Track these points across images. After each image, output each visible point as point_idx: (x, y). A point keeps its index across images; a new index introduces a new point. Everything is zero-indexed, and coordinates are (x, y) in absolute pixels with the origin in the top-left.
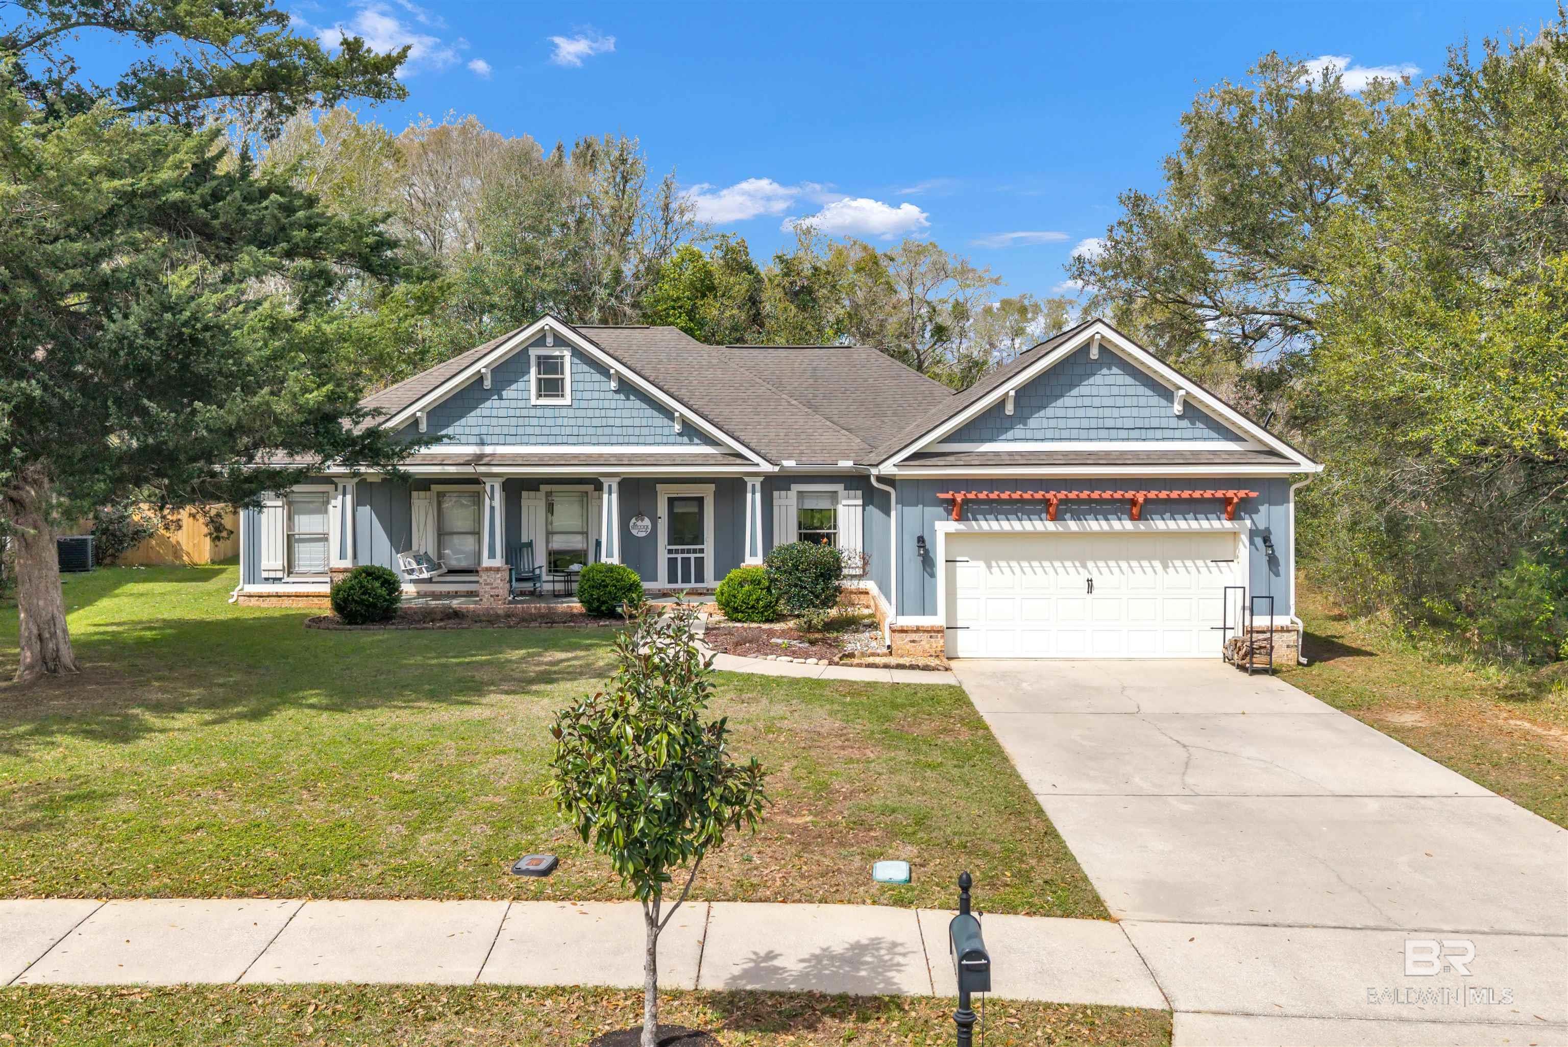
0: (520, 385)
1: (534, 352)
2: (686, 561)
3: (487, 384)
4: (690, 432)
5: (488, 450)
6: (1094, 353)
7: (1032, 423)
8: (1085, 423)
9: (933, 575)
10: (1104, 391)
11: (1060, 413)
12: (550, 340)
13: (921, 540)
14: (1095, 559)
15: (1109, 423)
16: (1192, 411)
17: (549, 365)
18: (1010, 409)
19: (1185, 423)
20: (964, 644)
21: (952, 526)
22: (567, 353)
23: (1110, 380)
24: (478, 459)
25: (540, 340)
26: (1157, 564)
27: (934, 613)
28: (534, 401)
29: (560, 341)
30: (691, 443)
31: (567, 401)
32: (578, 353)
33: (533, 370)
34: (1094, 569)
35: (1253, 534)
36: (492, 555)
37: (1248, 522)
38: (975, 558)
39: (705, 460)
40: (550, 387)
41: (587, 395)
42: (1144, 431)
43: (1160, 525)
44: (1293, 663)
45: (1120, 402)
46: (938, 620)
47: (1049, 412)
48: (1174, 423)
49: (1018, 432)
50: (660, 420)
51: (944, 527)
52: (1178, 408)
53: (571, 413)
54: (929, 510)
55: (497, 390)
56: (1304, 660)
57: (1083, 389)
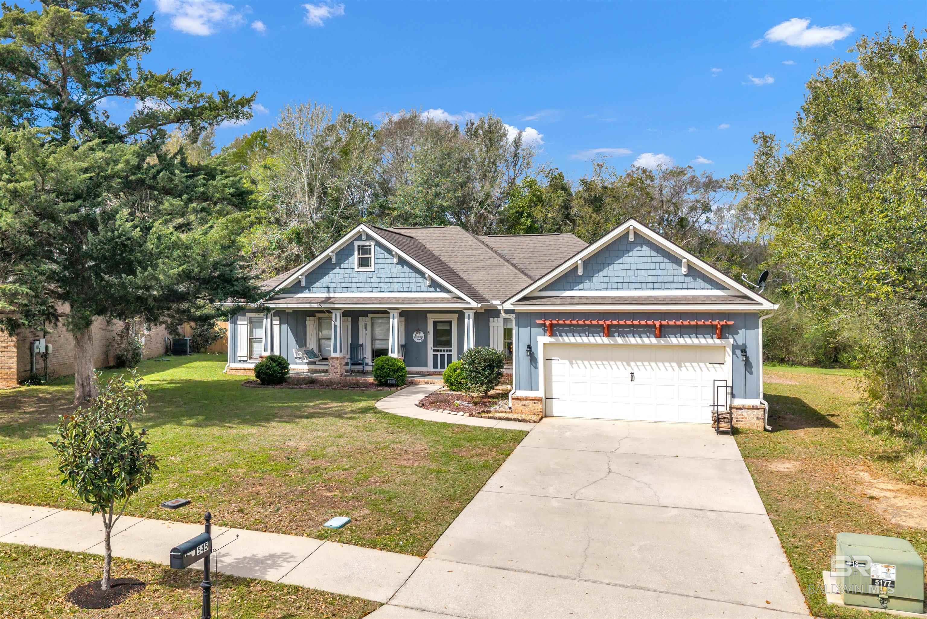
0: (349, 261)
1: (356, 244)
2: (442, 356)
3: (334, 261)
4: (435, 285)
5: (332, 295)
6: (631, 238)
7: (594, 279)
8: (626, 280)
9: (536, 368)
10: (638, 260)
11: (611, 273)
12: (364, 237)
13: (529, 347)
14: (635, 361)
15: (641, 279)
16: (693, 272)
17: (364, 250)
18: (580, 272)
19: (689, 279)
20: (557, 408)
21: (548, 339)
22: (372, 244)
23: (642, 253)
24: (327, 300)
25: (359, 238)
26: (674, 364)
27: (537, 389)
28: (356, 269)
29: (369, 238)
30: (436, 291)
31: (372, 269)
32: (378, 243)
33: (356, 253)
34: (635, 367)
35: (734, 348)
36: (335, 351)
37: (731, 340)
38: (563, 358)
39: (442, 300)
40: (364, 262)
41: (382, 266)
42: (664, 284)
43: (674, 340)
44: (761, 429)
45: (648, 266)
46: (540, 394)
47: (604, 273)
48: (682, 279)
49: (586, 284)
50: (419, 279)
51: (543, 340)
52: (684, 270)
53: (374, 275)
54: (534, 330)
55: (338, 264)
56: (769, 428)
57: (625, 259)
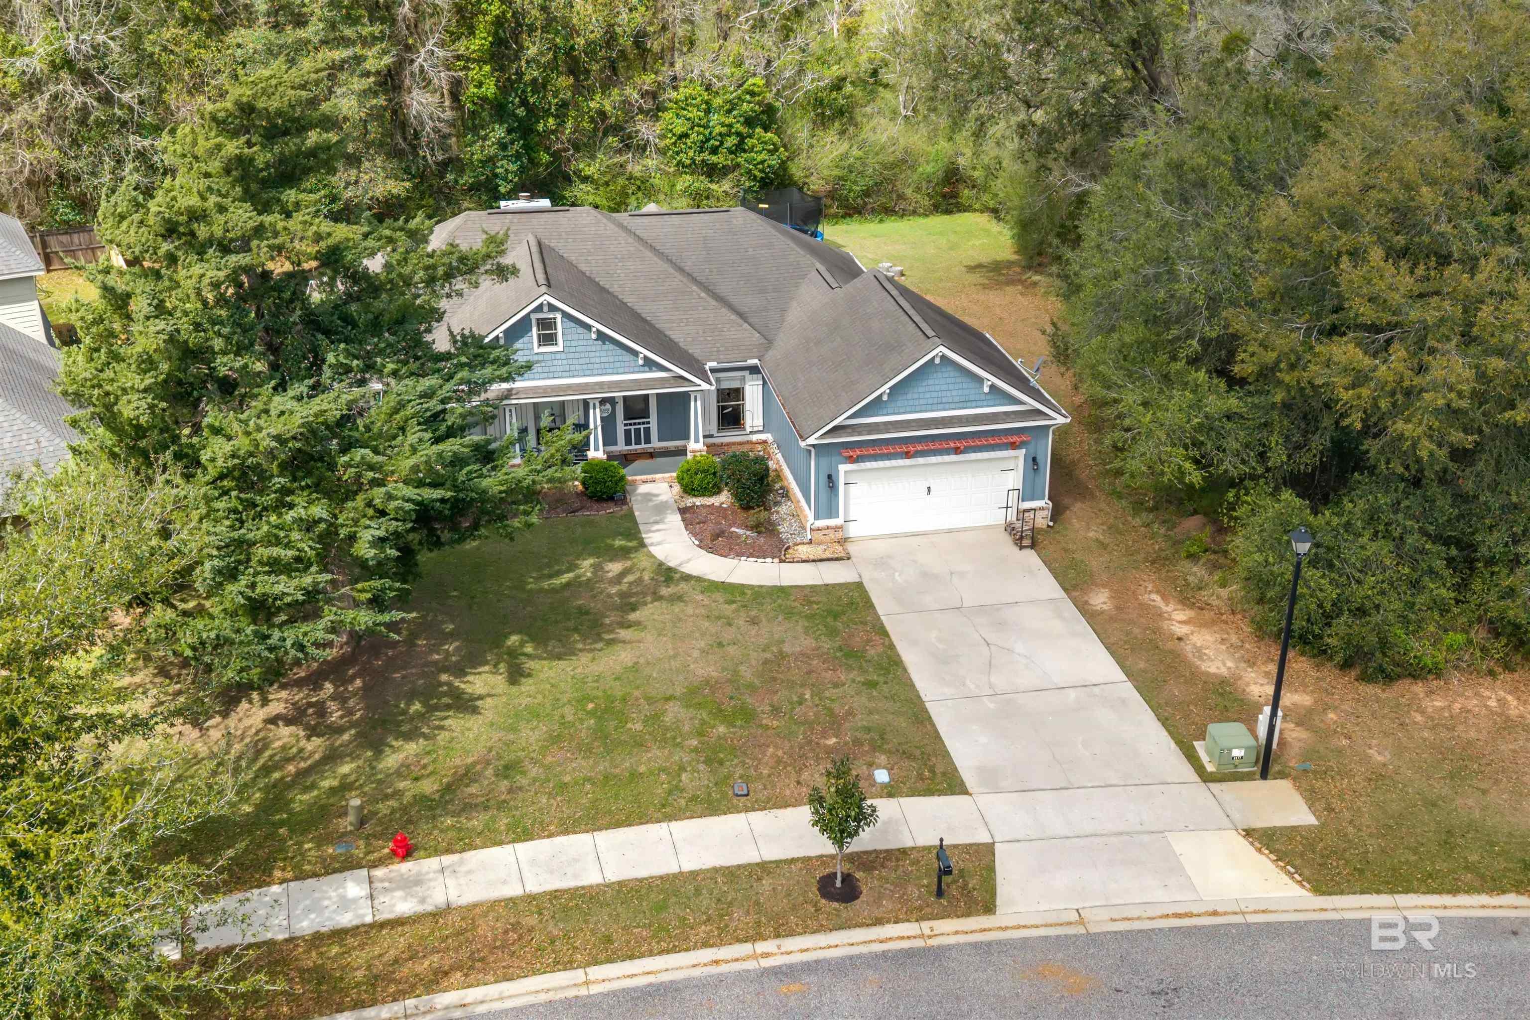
0: (525, 339)
1: (534, 317)
2: (638, 431)
3: (502, 341)
4: (649, 364)
6: (937, 361)
7: (899, 404)
8: (930, 401)
9: (837, 495)
10: (941, 381)
11: (916, 396)
12: (546, 309)
13: (830, 477)
14: (933, 477)
15: (945, 400)
16: (993, 390)
17: (546, 325)
18: (885, 398)
19: (989, 397)
20: (854, 531)
21: (850, 467)
22: (559, 316)
23: (944, 375)
25: (539, 308)
26: (970, 477)
27: (837, 517)
28: (536, 350)
29: (552, 308)
30: (651, 370)
31: (560, 348)
32: (565, 315)
33: (534, 329)
34: (932, 481)
35: (1026, 457)
37: (1024, 451)
38: (861, 480)
39: (662, 382)
40: (548, 339)
41: (574, 343)
42: (965, 403)
43: (973, 457)
44: (1045, 526)
45: (951, 387)
46: (838, 522)
47: (909, 396)
48: (983, 397)
49: (890, 410)
50: (628, 357)
51: (845, 469)
52: (987, 390)
53: (563, 356)
54: (835, 459)
55: (509, 344)
56: (1051, 524)
57: (930, 383)
